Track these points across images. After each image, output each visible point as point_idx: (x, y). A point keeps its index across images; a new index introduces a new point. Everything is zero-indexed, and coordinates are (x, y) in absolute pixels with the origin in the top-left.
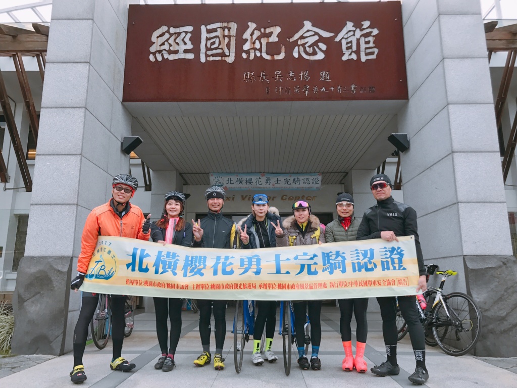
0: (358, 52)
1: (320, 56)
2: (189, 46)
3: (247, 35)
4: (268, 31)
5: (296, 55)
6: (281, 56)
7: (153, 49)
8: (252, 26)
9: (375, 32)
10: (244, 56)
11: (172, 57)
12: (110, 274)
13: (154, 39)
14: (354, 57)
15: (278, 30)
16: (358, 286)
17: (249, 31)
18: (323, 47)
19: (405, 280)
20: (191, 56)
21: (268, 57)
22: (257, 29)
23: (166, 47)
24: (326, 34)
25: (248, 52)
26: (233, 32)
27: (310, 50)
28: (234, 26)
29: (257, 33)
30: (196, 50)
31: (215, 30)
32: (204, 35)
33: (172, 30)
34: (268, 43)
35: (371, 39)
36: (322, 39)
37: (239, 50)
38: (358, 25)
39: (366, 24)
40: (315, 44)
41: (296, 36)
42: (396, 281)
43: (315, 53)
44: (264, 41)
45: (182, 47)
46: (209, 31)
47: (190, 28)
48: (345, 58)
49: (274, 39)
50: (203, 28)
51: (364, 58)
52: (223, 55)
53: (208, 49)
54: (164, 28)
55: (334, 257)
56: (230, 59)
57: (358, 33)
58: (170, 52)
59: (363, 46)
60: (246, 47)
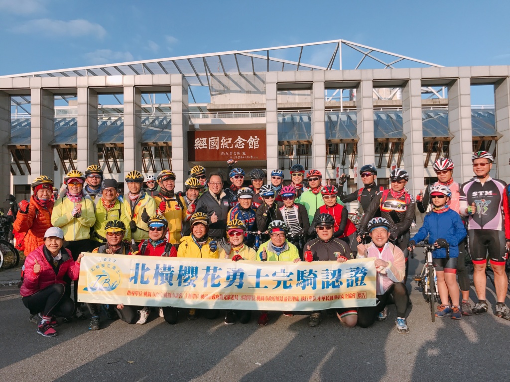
0: (253, 146)
1: (243, 147)
2: (206, 144)
3: (222, 141)
4: (228, 139)
5: (236, 147)
6: (232, 147)
7: (196, 145)
8: (223, 138)
9: (258, 139)
10: (221, 147)
11: (201, 148)
12: (114, 286)
13: (195, 142)
14: (252, 147)
15: (230, 139)
16: (325, 300)
17: (222, 140)
18: (244, 144)
19: (363, 294)
20: (206, 147)
21: (228, 148)
22: (225, 139)
23: (199, 145)
24: (245, 140)
25: (222, 146)
26: (218, 140)
27: (240, 145)
28: (218, 138)
29: (225, 140)
30: (208, 145)
31: (213, 139)
32: (210, 141)
33: (201, 139)
34: (228, 143)
35: (257, 142)
36: (243, 142)
37: (220, 146)
38: (254, 138)
39: (256, 137)
40: (241, 143)
41: (236, 141)
42: (356, 295)
43: (241, 146)
44: (227, 142)
45: (204, 145)
46: (211, 140)
47: (205, 139)
48: (249, 148)
49: (230, 142)
50: (209, 139)
51: (255, 148)
52: (215, 147)
53: (211, 145)
54: (198, 139)
55: (308, 274)
56: (217, 148)
57: (254, 140)
58: (200, 146)
59: (255, 144)
60: (222, 144)
